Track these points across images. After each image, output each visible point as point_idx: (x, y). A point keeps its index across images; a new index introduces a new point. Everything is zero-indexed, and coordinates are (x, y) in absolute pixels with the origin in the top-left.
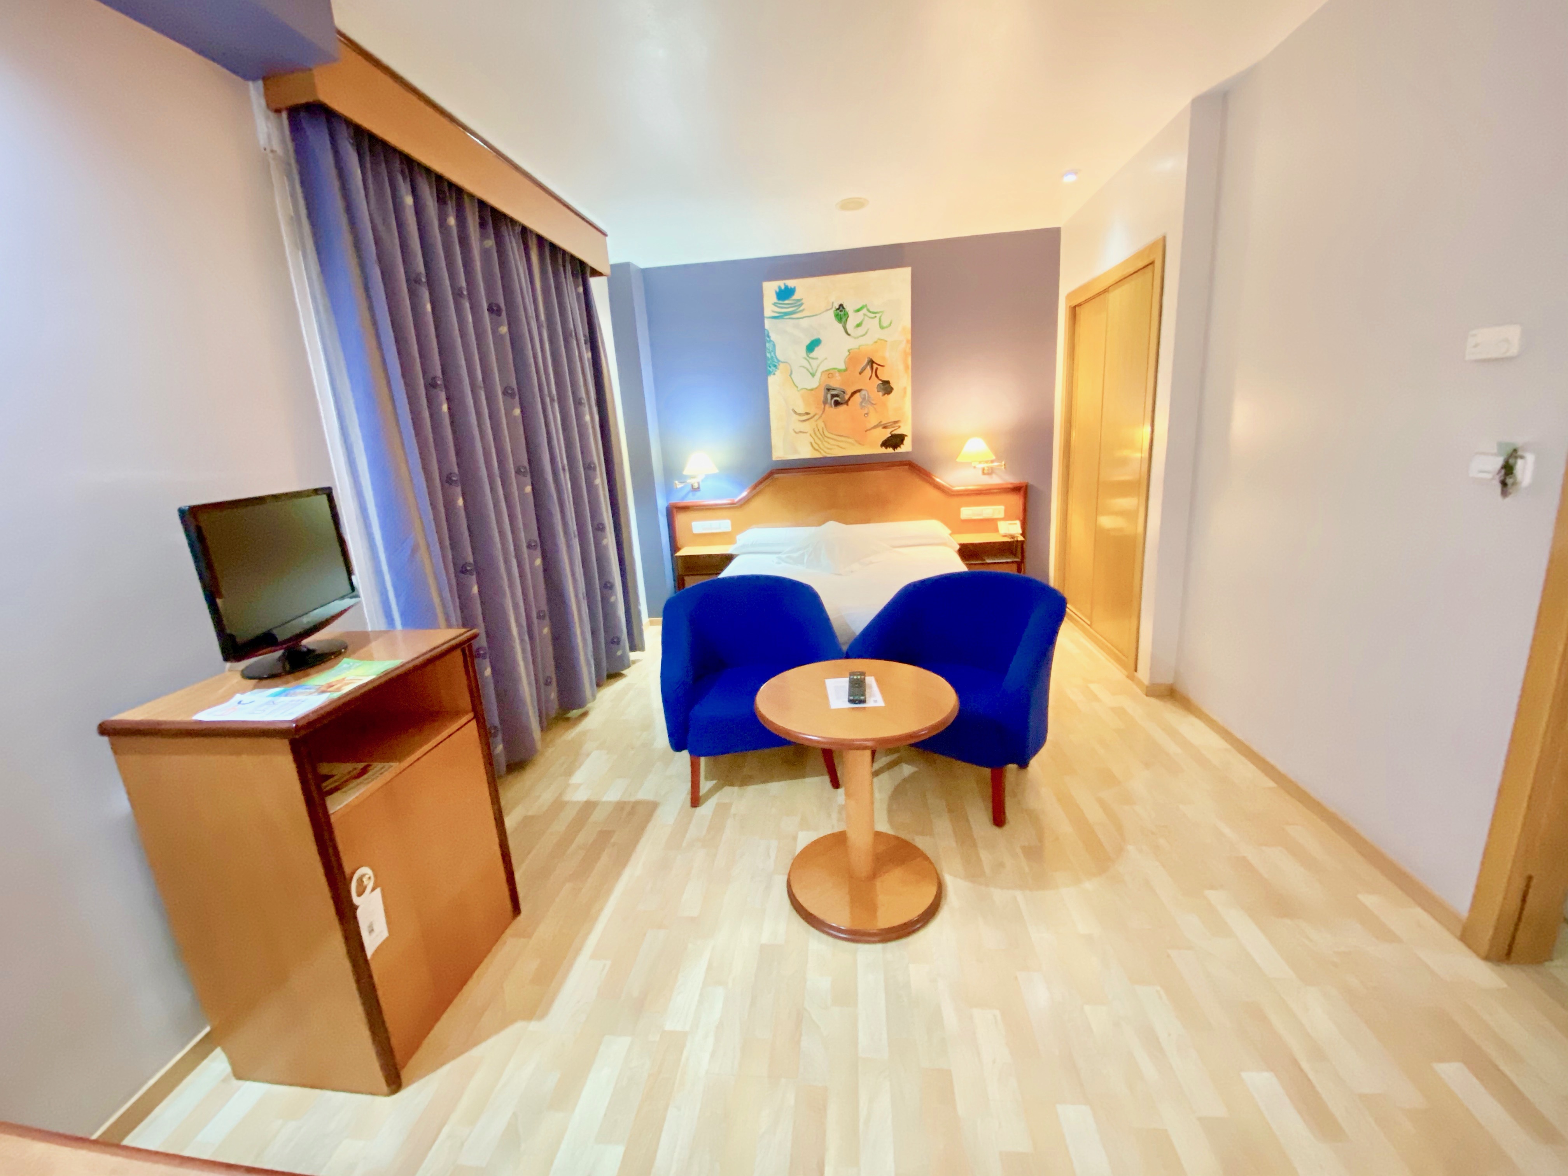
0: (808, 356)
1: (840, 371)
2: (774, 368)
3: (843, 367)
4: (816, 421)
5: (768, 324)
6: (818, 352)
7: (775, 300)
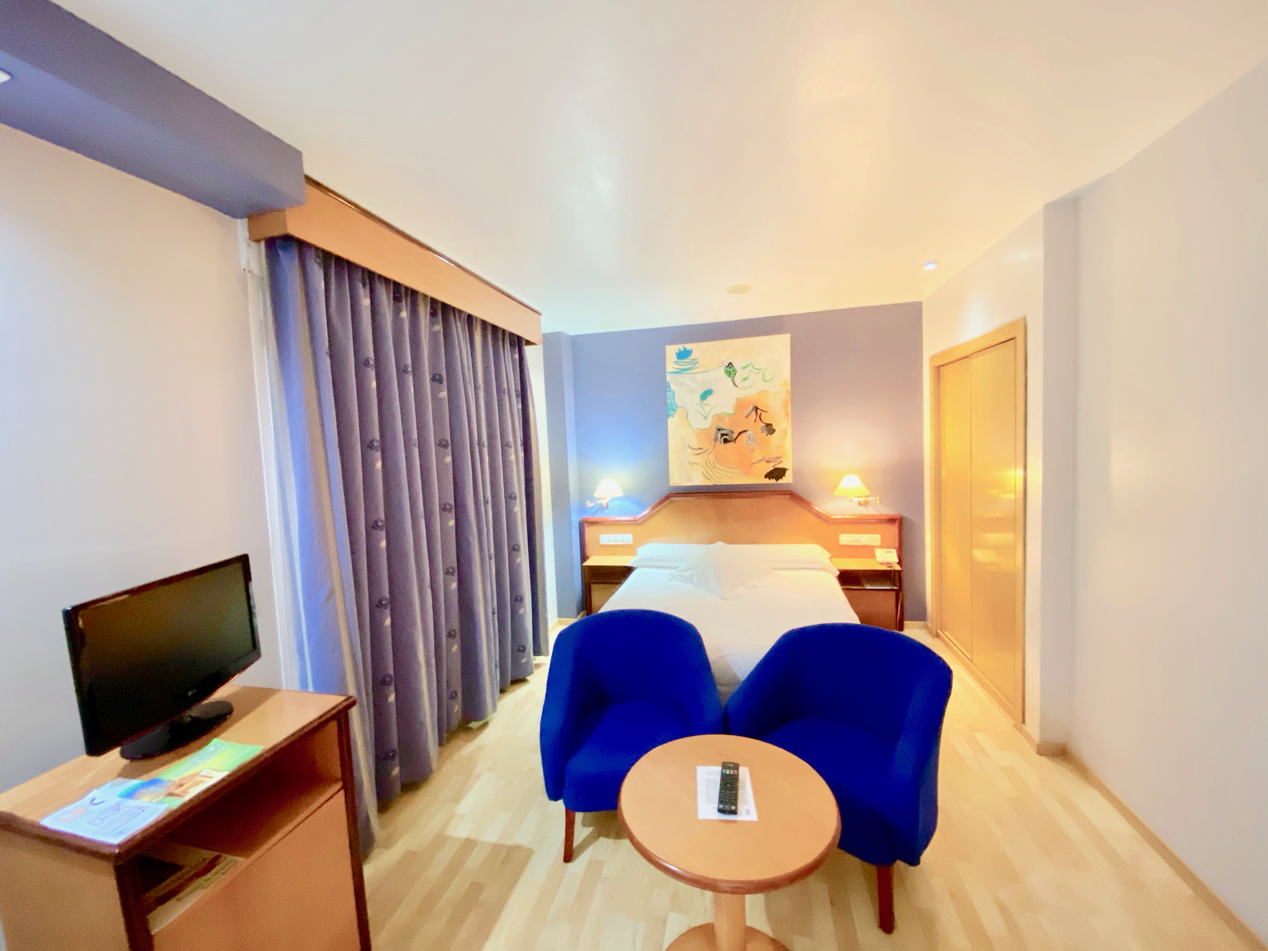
0: (701, 402)
1: (728, 415)
2: (673, 412)
3: (731, 411)
4: (708, 455)
5: (669, 378)
6: (710, 399)
7: (675, 359)
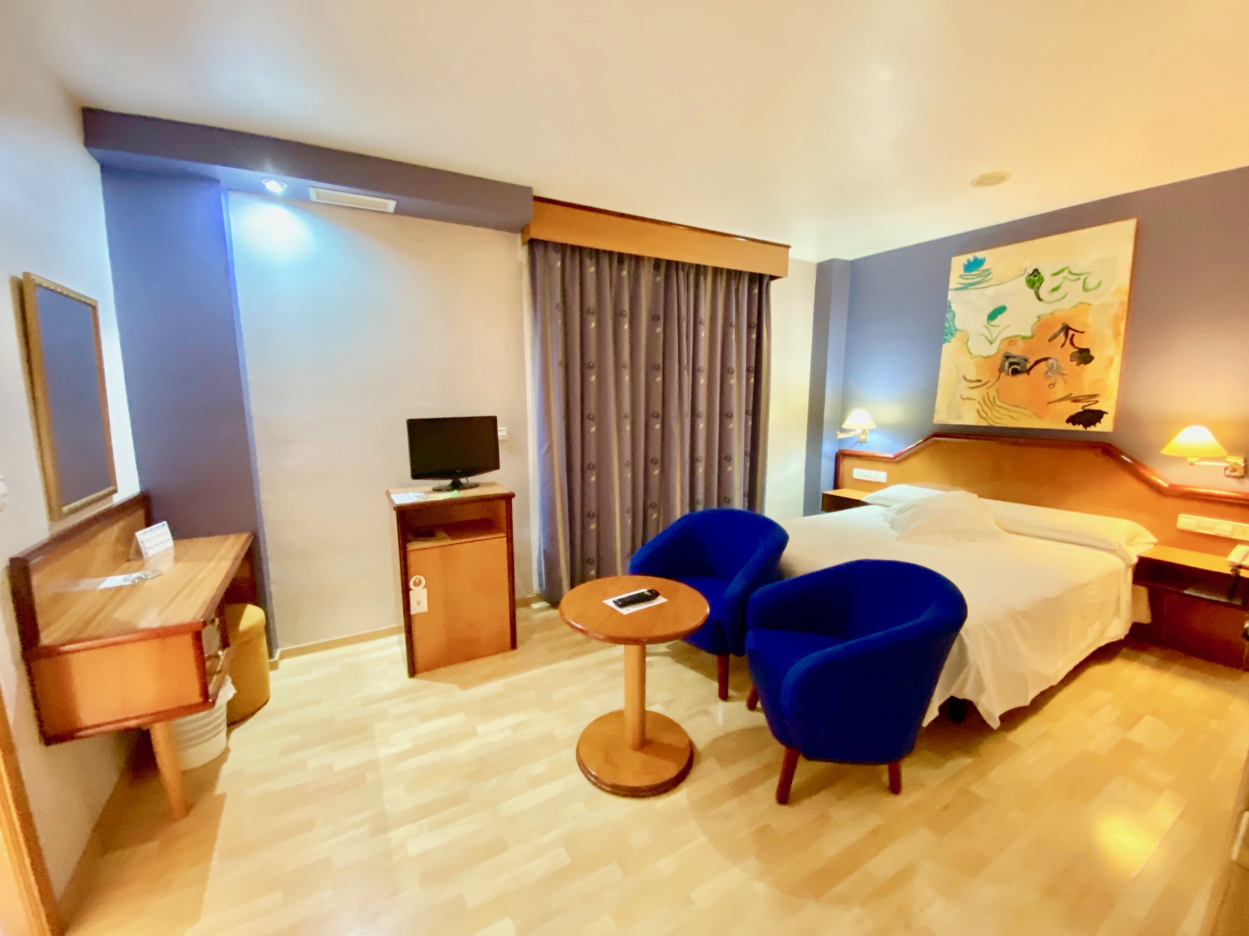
0: (988, 323)
1: (1024, 338)
2: (950, 337)
3: (1028, 333)
4: (988, 388)
5: (951, 295)
6: (1000, 320)
7: (962, 272)
